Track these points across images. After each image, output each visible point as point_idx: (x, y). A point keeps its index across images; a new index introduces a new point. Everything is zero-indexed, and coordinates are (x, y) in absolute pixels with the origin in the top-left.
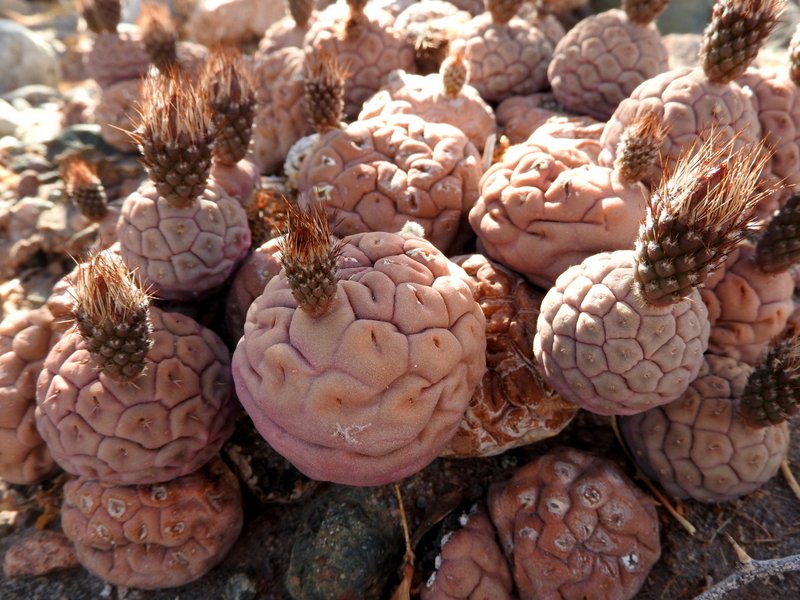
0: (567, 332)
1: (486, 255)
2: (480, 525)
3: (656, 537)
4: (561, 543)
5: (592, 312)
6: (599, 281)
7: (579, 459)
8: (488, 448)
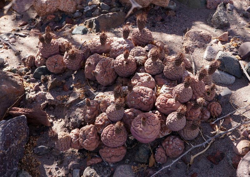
0: (170, 123)
1: (158, 111)
2: (161, 147)
3: (183, 145)
4: (171, 147)
5: (172, 121)
6: (173, 117)
7: (173, 137)
8: (161, 137)
